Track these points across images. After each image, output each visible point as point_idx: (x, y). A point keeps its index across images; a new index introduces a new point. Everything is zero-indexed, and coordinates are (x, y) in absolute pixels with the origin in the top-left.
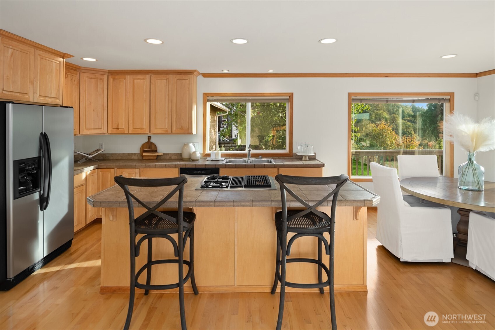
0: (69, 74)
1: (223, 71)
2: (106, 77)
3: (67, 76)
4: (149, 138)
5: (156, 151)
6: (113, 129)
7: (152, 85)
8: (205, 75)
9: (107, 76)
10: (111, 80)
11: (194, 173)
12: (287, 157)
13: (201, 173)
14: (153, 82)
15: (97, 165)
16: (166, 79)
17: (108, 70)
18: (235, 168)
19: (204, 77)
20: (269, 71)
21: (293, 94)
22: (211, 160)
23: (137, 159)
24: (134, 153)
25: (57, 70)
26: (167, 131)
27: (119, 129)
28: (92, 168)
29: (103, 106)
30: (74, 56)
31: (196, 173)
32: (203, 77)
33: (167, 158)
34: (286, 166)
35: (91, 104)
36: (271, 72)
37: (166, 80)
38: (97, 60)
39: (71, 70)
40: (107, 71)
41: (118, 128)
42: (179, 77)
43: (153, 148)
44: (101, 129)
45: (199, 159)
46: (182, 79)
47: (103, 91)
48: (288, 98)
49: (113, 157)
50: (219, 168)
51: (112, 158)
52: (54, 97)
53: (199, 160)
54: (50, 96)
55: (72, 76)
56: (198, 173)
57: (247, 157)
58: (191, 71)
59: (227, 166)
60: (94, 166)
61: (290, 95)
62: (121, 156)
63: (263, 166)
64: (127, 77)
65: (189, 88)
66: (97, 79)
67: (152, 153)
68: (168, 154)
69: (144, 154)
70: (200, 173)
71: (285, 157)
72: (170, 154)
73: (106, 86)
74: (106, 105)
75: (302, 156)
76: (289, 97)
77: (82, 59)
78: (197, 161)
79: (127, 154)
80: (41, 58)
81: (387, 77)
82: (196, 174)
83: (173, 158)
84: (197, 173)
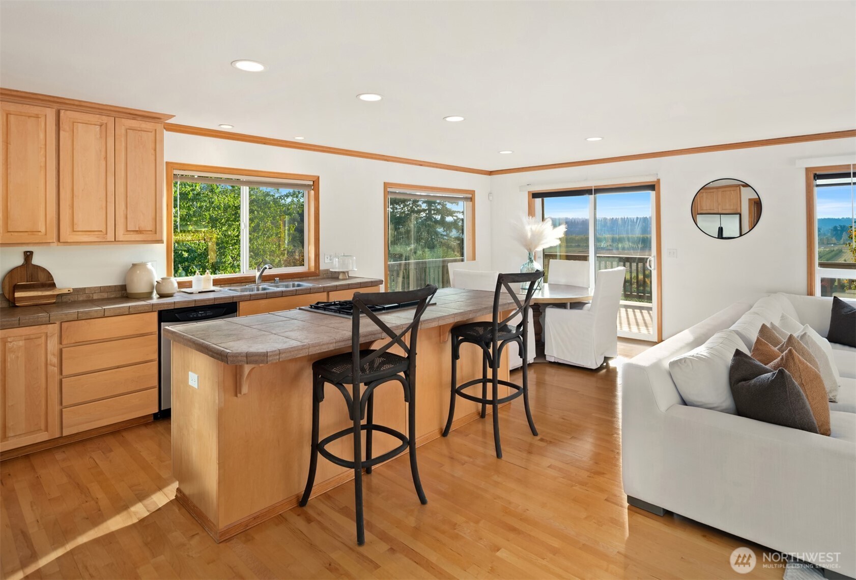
1: (222, 126)
4: (28, 255)
5: (53, 285)
7: (61, 133)
11: (191, 316)
12: (313, 278)
13: (205, 315)
14: (65, 125)
16: (99, 123)
18: (266, 298)
20: (296, 138)
21: (319, 177)
22: (199, 292)
31: (195, 316)
33: (81, 299)
34: (338, 288)
36: (300, 140)
37: (101, 126)
43: (42, 279)
45: (174, 293)
46: (140, 129)
48: (311, 183)
50: (236, 302)
53: (174, 295)
56: (200, 315)
57: (255, 282)
58: (157, 116)
59: (254, 297)
61: (313, 179)
63: (308, 291)
65: (155, 150)
67: (42, 291)
69: (20, 295)
71: (310, 278)
75: (339, 273)
76: (313, 182)
78: (170, 295)
81: (421, 165)
82: (195, 318)
83: (95, 297)
84: (197, 315)
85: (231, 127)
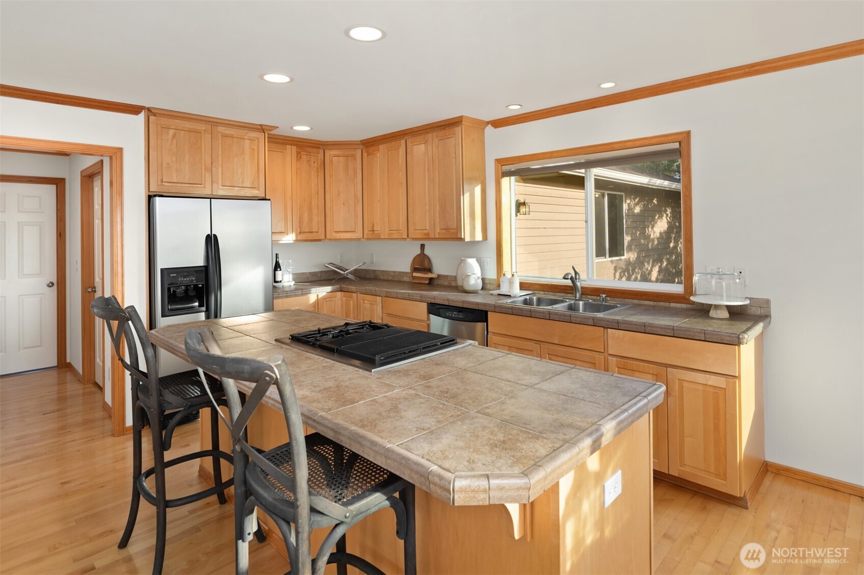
0: (304, 153)
2: (359, 152)
3: (301, 157)
4: (423, 246)
5: (430, 270)
6: (369, 232)
8: (497, 123)
9: (360, 150)
10: (365, 154)
11: (448, 314)
14: (409, 150)
15: (339, 286)
16: (424, 142)
17: (360, 141)
19: (496, 128)
21: (690, 133)
23: (408, 282)
24: (406, 272)
25: (253, 149)
26: (428, 234)
27: (375, 232)
28: (329, 289)
29: (356, 196)
30: (278, 127)
31: (450, 315)
32: (493, 128)
33: (446, 284)
35: (339, 195)
38: (311, 129)
39: (307, 149)
40: (360, 143)
41: (373, 231)
42: (441, 133)
43: (426, 265)
44: (355, 231)
45: (471, 291)
46: (446, 137)
47: (356, 174)
48: (676, 145)
49: (383, 275)
50: (486, 311)
51: (382, 278)
52: (249, 186)
54: (241, 186)
55: (310, 157)
56: (453, 316)
60: (334, 287)
61: (680, 138)
62: (391, 276)
64: (381, 147)
65: (455, 154)
66: (347, 156)
67: (424, 274)
68: (447, 276)
69: (415, 274)
70: (456, 316)
72: (450, 276)
73: (359, 166)
74: (360, 195)
76: (680, 142)
77: (292, 128)
79: (398, 272)
80: (222, 136)
85: (518, 107)
